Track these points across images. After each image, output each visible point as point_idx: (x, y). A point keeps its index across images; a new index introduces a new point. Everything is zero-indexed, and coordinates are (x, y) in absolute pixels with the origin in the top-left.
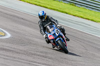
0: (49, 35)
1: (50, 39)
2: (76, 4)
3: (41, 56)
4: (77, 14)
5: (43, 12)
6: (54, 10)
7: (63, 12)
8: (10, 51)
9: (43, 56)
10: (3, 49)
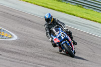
2: (83, 6)
3: (48, 58)
4: (84, 16)
5: (50, 14)
6: (61, 11)
7: (70, 14)
8: (17, 53)
9: (50, 59)
10: (10, 52)
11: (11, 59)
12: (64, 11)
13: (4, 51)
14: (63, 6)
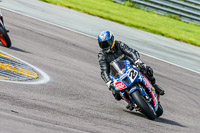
0: (115, 81)
1: (117, 88)
2: (181, 16)
3: (110, 120)
4: (183, 36)
5: (108, 33)
6: (138, 27)
7: (154, 32)
8: (48, 109)
9: (115, 121)
10: (35, 106)
11: (37, 122)
12: (143, 25)
13: (23, 106)
14: (140, 15)
